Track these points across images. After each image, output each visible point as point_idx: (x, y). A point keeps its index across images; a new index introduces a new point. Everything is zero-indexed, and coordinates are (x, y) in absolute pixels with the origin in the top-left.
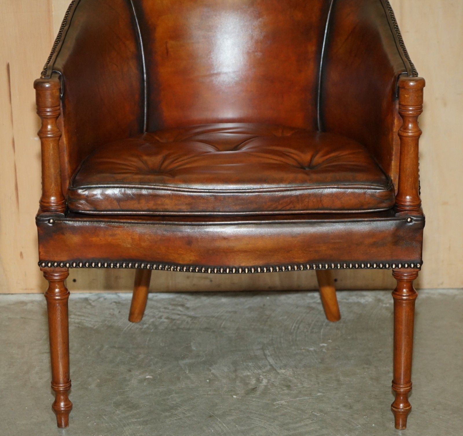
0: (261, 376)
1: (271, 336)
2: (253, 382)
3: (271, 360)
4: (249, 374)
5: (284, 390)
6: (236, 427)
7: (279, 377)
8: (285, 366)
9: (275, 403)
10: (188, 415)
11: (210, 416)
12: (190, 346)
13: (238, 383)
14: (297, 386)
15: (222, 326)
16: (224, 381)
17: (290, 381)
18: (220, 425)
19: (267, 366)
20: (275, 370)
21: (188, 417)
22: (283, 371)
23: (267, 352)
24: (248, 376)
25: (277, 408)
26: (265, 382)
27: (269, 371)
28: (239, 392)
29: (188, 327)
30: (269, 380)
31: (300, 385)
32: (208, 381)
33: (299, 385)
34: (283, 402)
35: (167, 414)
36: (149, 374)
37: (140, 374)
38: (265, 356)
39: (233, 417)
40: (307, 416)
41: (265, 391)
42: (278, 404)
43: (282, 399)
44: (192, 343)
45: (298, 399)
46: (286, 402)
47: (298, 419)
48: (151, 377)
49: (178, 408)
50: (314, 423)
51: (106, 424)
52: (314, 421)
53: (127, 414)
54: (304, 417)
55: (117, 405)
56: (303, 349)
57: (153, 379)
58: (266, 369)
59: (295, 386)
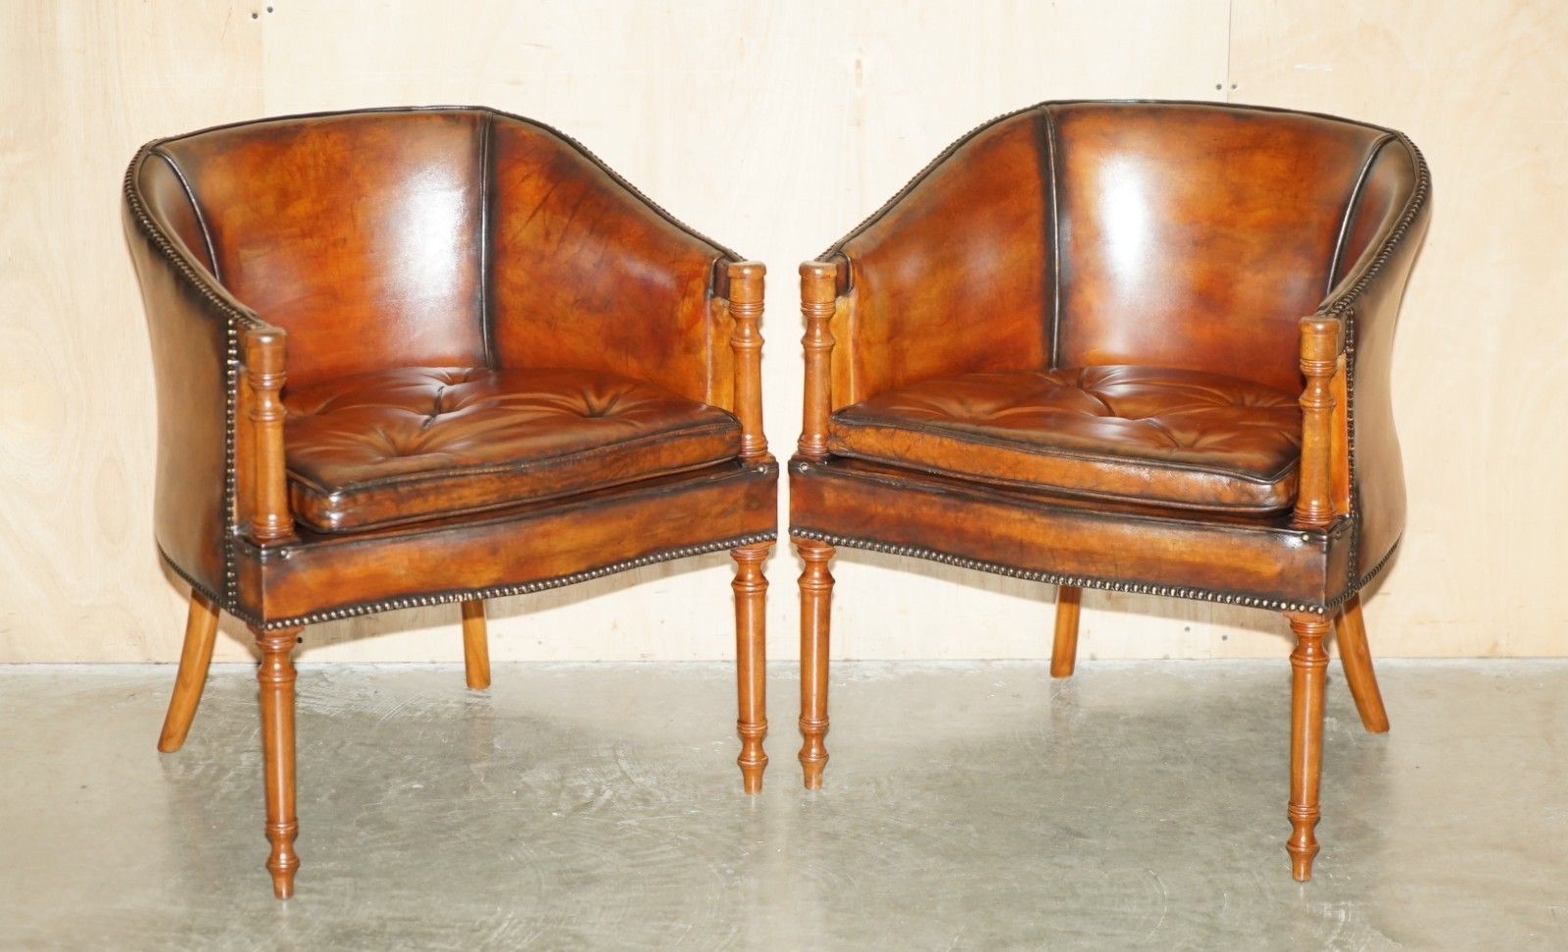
0: (603, 786)
2: (589, 794)
3: (624, 765)
4: (584, 783)
5: (637, 805)
6: (550, 853)
7: (633, 788)
8: (646, 773)
9: (618, 823)
10: (476, 837)
11: (512, 840)
12: (493, 743)
13: (564, 795)
14: (660, 800)
15: (550, 714)
16: (541, 793)
17: (650, 793)
18: (525, 850)
19: (616, 772)
20: (629, 777)
21: (475, 840)
22: (642, 779)
23: (620, 753)
24: (582, 786)
25: (621, 829)
26: (608, 794)
27: (620, 779)
28: (563, 807)
30: (615, 792)
32: (514, 792)
33: (663, 798)
34: (633, 822)
35: (442, 836)
36: (419, 782)
37: (404, 782)
38: (616, 758)
39: (547, 842)
40: (667, 840)
41: (606, 808)
42: (624, 824)
43: (631, 818)
44: (495, 739)
45: (658, 817)
46: (637, 821)
47: (652, 844)
48: (421, 786)
49: (461, 828)
50: (676, 848)
51: (343, 849)
52: (676, 846)
53: (377, 836)
54: (662, 841)
55: (362, 824)
56: (683, 749)
57: (425, 789)
58: (614, 776)
59: (656, 800)
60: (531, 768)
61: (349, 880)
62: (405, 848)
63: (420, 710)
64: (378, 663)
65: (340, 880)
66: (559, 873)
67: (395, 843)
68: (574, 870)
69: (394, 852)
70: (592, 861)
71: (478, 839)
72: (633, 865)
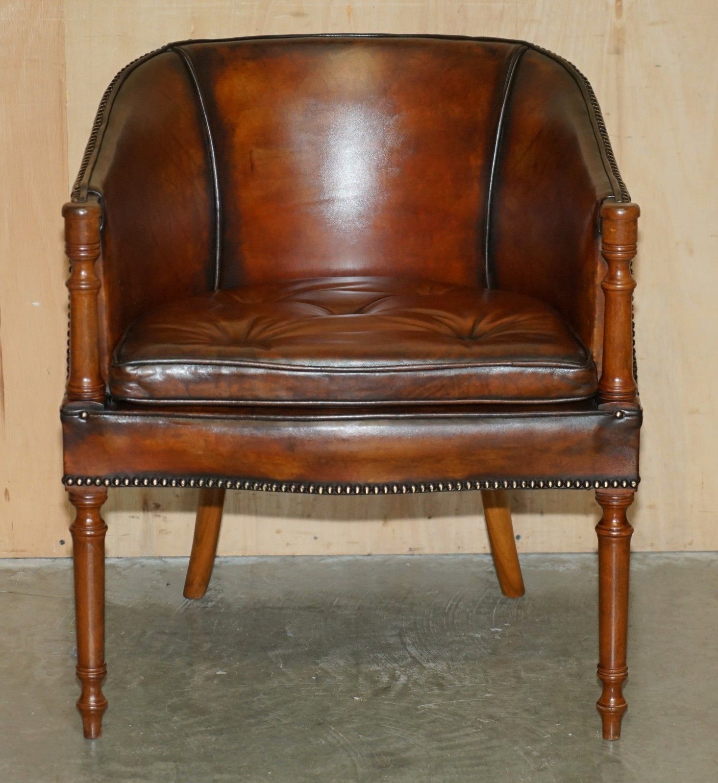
0: (397, 672)
1: (412, 617)
2: (385, 679)
3: (413, 651)
4: (378, 668)
5: (432, 690)
6: (359, 738)
7: (426, 672)
8: (435, 659)
9: (419, 707)
10: (285, 722)
11: (319, 724)
12: (285, 632)
13: (361, 680)
14: (454, 684)
15: (335, 603)
16: (340, 678)
17: (443, 678)
18: (334, 735)
19: (406, 658)
20: (420, 663)
21: (285, 725)
22: (432, 665)
23: (407, 640)
24: (376, 672)
25: (423, 714)
26: (403, 679)
27: (409, 665)
28: (363, 693)
29: (280, 605)
30: (410, 677)
31: (458, 683)
32: (314, 678)
33: (456, 683)
34: (432, 706)
35: (252, 721)
36: (221, 669)
37: (207, 669)
38: (404, 644)
39: (354, 726)
40: (469, 723)
41: (404, 691)
42: (424, 708)
43: (430, 702)
44: (287, 628)
45: (455, 701)
46: (436, 705)
47: (455, 727)
48: (224, 673)
49: (270, 713)
50: (478, 732)
51: (159, 734)
52: (478, 730)
53: (191, 721)
54: (464, 724)
55: (174, 709)
56: (465, 635)
57: (228, 676)
58: (405, 662)
59: (450, 685)
60: (326, 655)
61: (171, 765)
62: (220, 732)
63: (212, 601)
64: (165, 557)
65: (162, 765)
66: (372, 756)
67: (209, 728)
68: (386, 754)
69: (209, 737)
70: (401, 745)
71: (287, 724)
72: (441, 749)
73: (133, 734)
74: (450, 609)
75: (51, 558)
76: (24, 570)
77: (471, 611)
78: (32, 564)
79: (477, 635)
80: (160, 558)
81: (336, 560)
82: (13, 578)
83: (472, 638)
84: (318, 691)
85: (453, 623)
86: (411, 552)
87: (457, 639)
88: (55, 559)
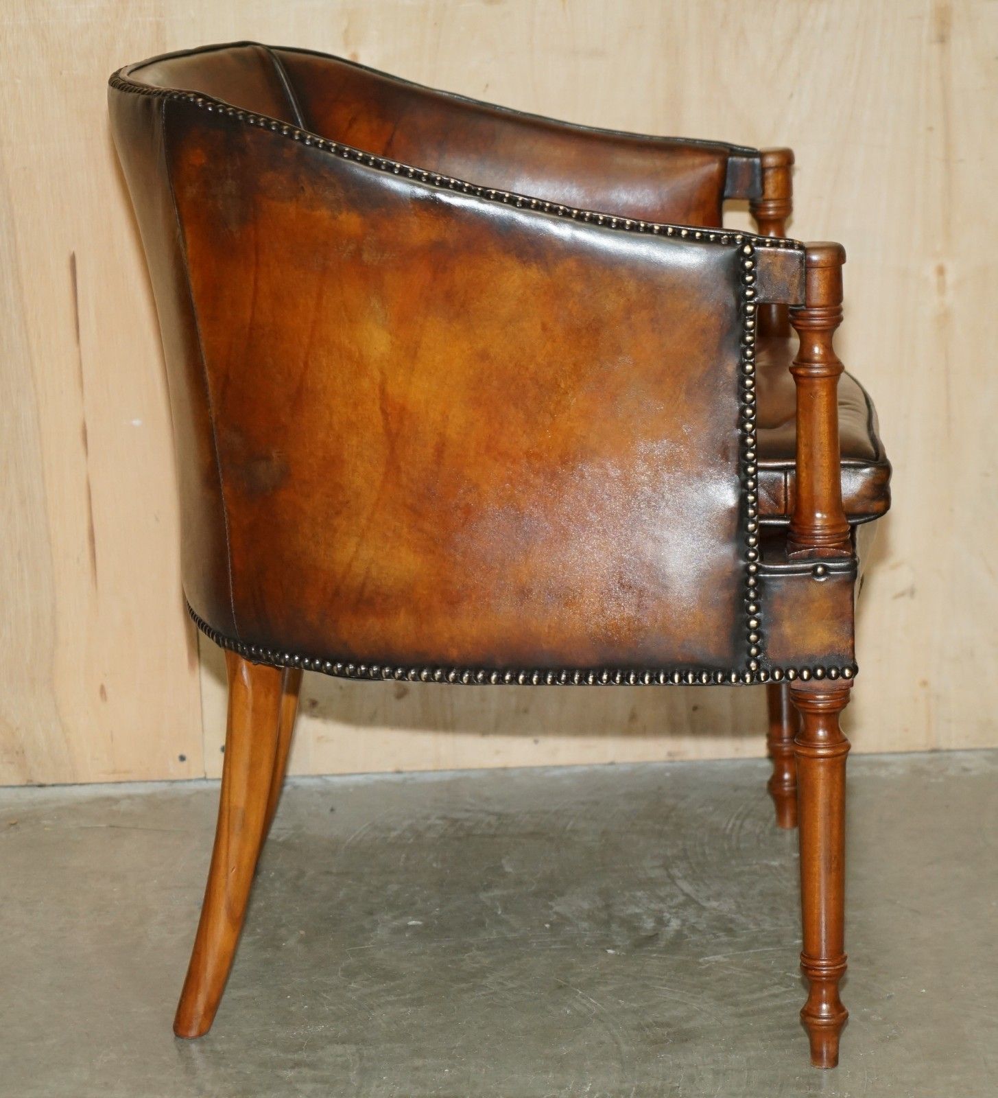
0: (665, 914)
1: (680, 843)
2: (649, 924)
3: (687, 887)
4: (637, 911)
5: (718, 937)
6: (619, 1003)
7: (706, 914)
8: (718, 896)
9: (701, 960)
10: (511, 985)
11: (560, 987)
12: (501, 867)
13: (614, 927)
14: (747, 929)
15: (568, 827)
16: (585, 925)
17: (732, 921)
18: (584, 1001)
19: (677, 896)
20: (697, 903)
21: (511, 990)
22: (714, 904)
23: (675, 872)
24: (637, 915)
25: (708, 968)
26: (675, 924)
27: (683, 906)
28: (619, 943)
29: (492, 831)
30: (684, 921)
31: (755, 927)
32: (547, 926)
33: (751, 926)
34: (719, 958)
35: (463, 985)
36: (415, 918)
37: (395, 918)
38: (672, 879)
39: (611, 988)
40: (776, 980)
41: (677, 942)
42: (709, 962)
43: (715, 954)
44: (503, 861)
45: (751, 951)
46: (725, 957)
47: (755, 986)
48: (419, 923)
49: (488, 975)
50: (790, 991)
51: (332, 1007)
52: (790, 989)
53: (376, 988)
54: (768, 982)
55: (351, 974)
56: (757, 864)
57: (426, 926)
58: (676, 901)
59: (743, 930)
60: (562, 894)
61: (351, 1049)
62: (418, 1002)
63: (394, 829)
64: (326, 775)
65: (339, 1049)
66: (640, 1028)
67: (402, 997)
68: (658, 1024)
69: (402, 1010)
70: (680, 1012)
71: (513, 988)
72: (741, 1016)
73: (293, 1009)
74: (732, 829)
75: (166, 781)
76: (129, 797)
77: (763, 832)
78: (141, 789)
79: (775, 863)
80: (320, 776)
81: (565, 771)
82: (115, 808)
83: (767, 867)
84: (555, 942)
85: (738, 849)
86: (670, 758)
87: (746, 868)
88: (173, 782)
